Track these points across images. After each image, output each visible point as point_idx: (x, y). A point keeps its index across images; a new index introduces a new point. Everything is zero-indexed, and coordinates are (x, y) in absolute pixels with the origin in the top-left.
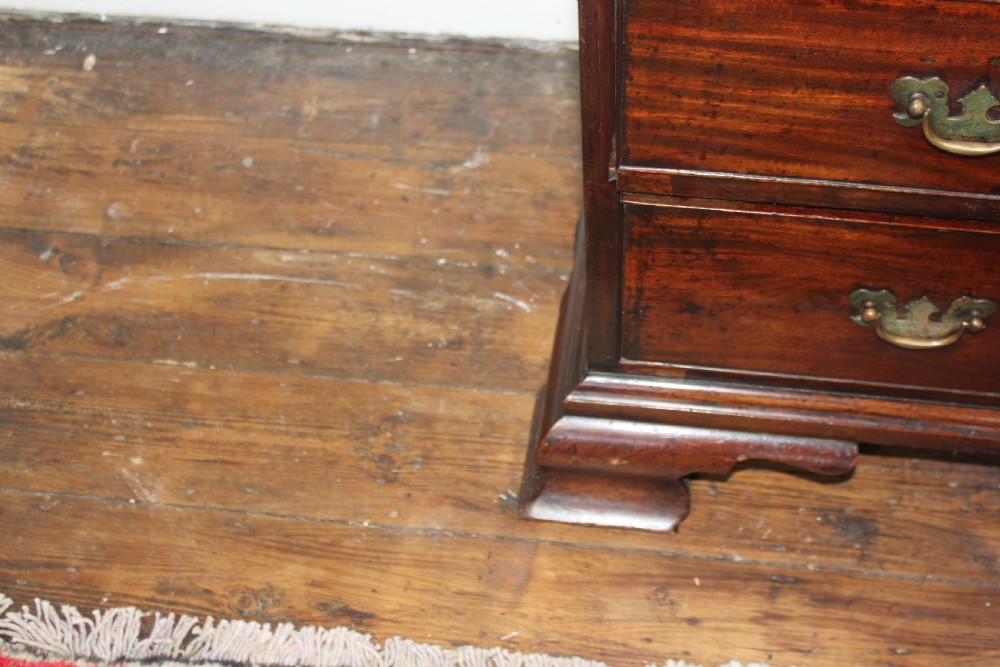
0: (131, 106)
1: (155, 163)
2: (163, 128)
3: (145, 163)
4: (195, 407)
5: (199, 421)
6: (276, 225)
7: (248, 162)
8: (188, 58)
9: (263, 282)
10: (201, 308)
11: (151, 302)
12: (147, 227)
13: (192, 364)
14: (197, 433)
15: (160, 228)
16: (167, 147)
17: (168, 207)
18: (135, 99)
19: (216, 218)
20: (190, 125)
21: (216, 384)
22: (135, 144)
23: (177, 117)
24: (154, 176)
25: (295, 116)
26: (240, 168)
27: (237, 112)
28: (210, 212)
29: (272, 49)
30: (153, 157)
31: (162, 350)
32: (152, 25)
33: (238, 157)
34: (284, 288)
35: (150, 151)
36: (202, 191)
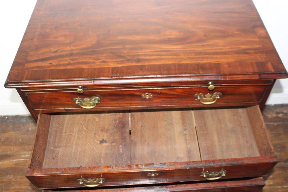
0: (2, 132)
1: (6, 141)
2: (6, 135)
3: (4, 141)
4: (13, 183)
5: (13, 186)
6: (25, 150)
7: (20, 140)
8: (11, 122)
9: (23, 160)
10: (13, 166)
11: (5, 166)
12: (4, 153)
13: (12, 176)
14: (13, 188)
15: (6, 153)
16: (8, 138)
17: (8, 149)
18: (2, 130)
19: (15, 150)
20: (11, 134)
21: (16, 179)
22: (2, 138)
23: (9, 133)
24: (6, 144)
25: (28, 130)
26: (19, 141)
27: (19, 131)
28: (14, 149)
29: (24, 119)
30: (5, 140)
31: (7, 174)
32: (5, 116)
33: (19, 139)
34: (26, 161)
35: (5, 139)
36: (13, 146)
